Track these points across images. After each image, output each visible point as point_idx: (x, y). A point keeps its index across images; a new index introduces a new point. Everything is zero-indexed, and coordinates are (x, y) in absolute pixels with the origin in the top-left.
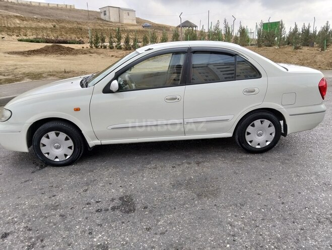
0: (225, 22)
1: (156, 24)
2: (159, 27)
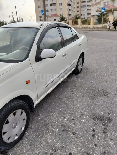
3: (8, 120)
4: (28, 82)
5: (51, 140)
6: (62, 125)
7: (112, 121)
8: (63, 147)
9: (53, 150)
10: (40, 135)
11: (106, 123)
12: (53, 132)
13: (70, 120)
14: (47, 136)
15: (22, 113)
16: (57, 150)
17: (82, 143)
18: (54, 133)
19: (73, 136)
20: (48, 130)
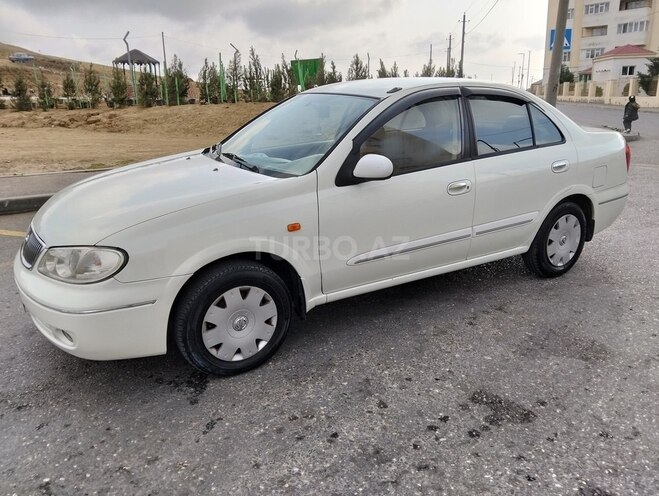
0: (253, 54)
1: (44, 56)
2: (54, 62)
3: (223, 300)
4: (294, 228)
5: (312, 396)
6: (367, 380)
7: (530, 421)
8: (329, 417)
9: (302, 413)
10: (296, 378)
11: (502, 419)
12: (332, 384)
13: (397, 378)
14: (310, 386)
15: (264, 302)
16: (312, 417)
17: (384, 428)
18: (331, 386)
19: (375, 409)
20: (323, 375)
